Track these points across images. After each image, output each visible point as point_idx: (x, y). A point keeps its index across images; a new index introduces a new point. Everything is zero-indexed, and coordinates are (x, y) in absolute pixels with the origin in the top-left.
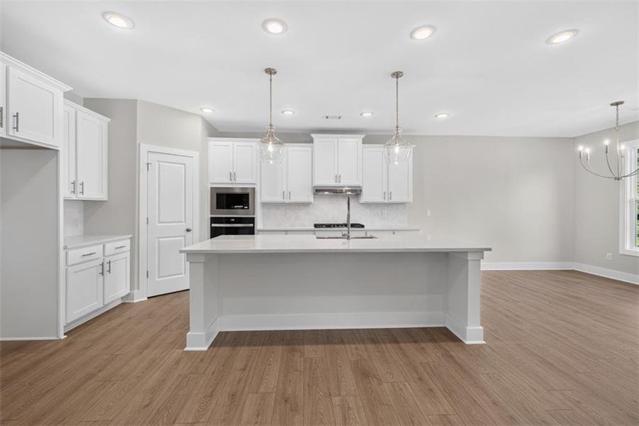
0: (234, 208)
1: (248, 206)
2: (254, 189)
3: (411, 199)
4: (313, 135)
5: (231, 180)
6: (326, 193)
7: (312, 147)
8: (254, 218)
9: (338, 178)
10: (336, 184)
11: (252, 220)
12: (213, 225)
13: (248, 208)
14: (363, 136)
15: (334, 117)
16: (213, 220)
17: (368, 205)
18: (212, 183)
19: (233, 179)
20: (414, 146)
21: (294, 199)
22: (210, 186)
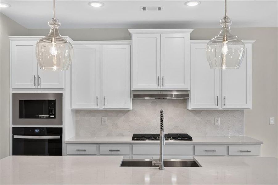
0: (38, 118)
1: (55, 115)
2: (61, 94)
3: (249, 105)
4: (131, 31)
5: (35, 84)
6: (146, 98)
7: (131, 44)
8: (61, 129)
9: (161, 80)
10: (159, 88)
11: (59, 131)
12: (16, 137)
13: (55, 118)
14: (191, 30)
15: (153, 9)
16: (16, 131)
17: (196, 112)
18: (14, 89)
19: (37, 83)
20: (254, 41)
21: (109, 106)
22: (12, 92)
